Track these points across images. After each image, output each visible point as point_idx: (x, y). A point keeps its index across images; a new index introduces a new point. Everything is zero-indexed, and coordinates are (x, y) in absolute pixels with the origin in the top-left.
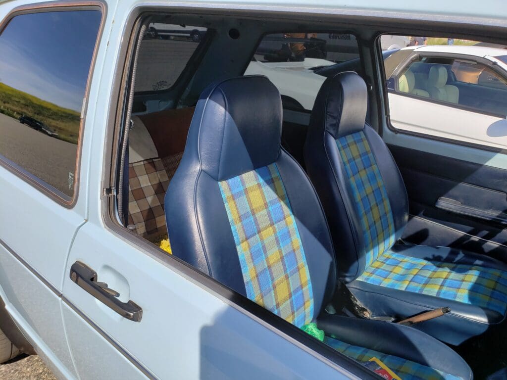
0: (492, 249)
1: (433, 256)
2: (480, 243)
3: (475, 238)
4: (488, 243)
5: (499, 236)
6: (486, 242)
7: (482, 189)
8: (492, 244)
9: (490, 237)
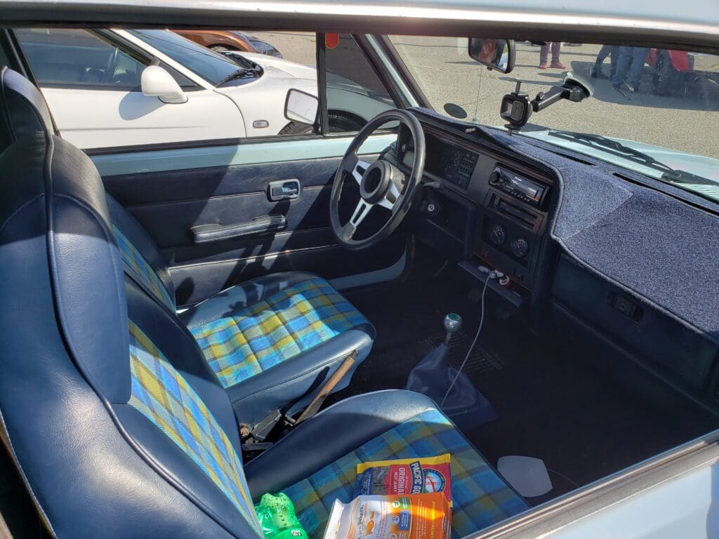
0: (272, 262)
1: (231, 306)
2: (259, 261)
3: (251, 260)
4: (266, 258)
5: (274, 244)
6: (264, 257)
7: (239, 196)
8: (271, 257)
9: (265, 250)
